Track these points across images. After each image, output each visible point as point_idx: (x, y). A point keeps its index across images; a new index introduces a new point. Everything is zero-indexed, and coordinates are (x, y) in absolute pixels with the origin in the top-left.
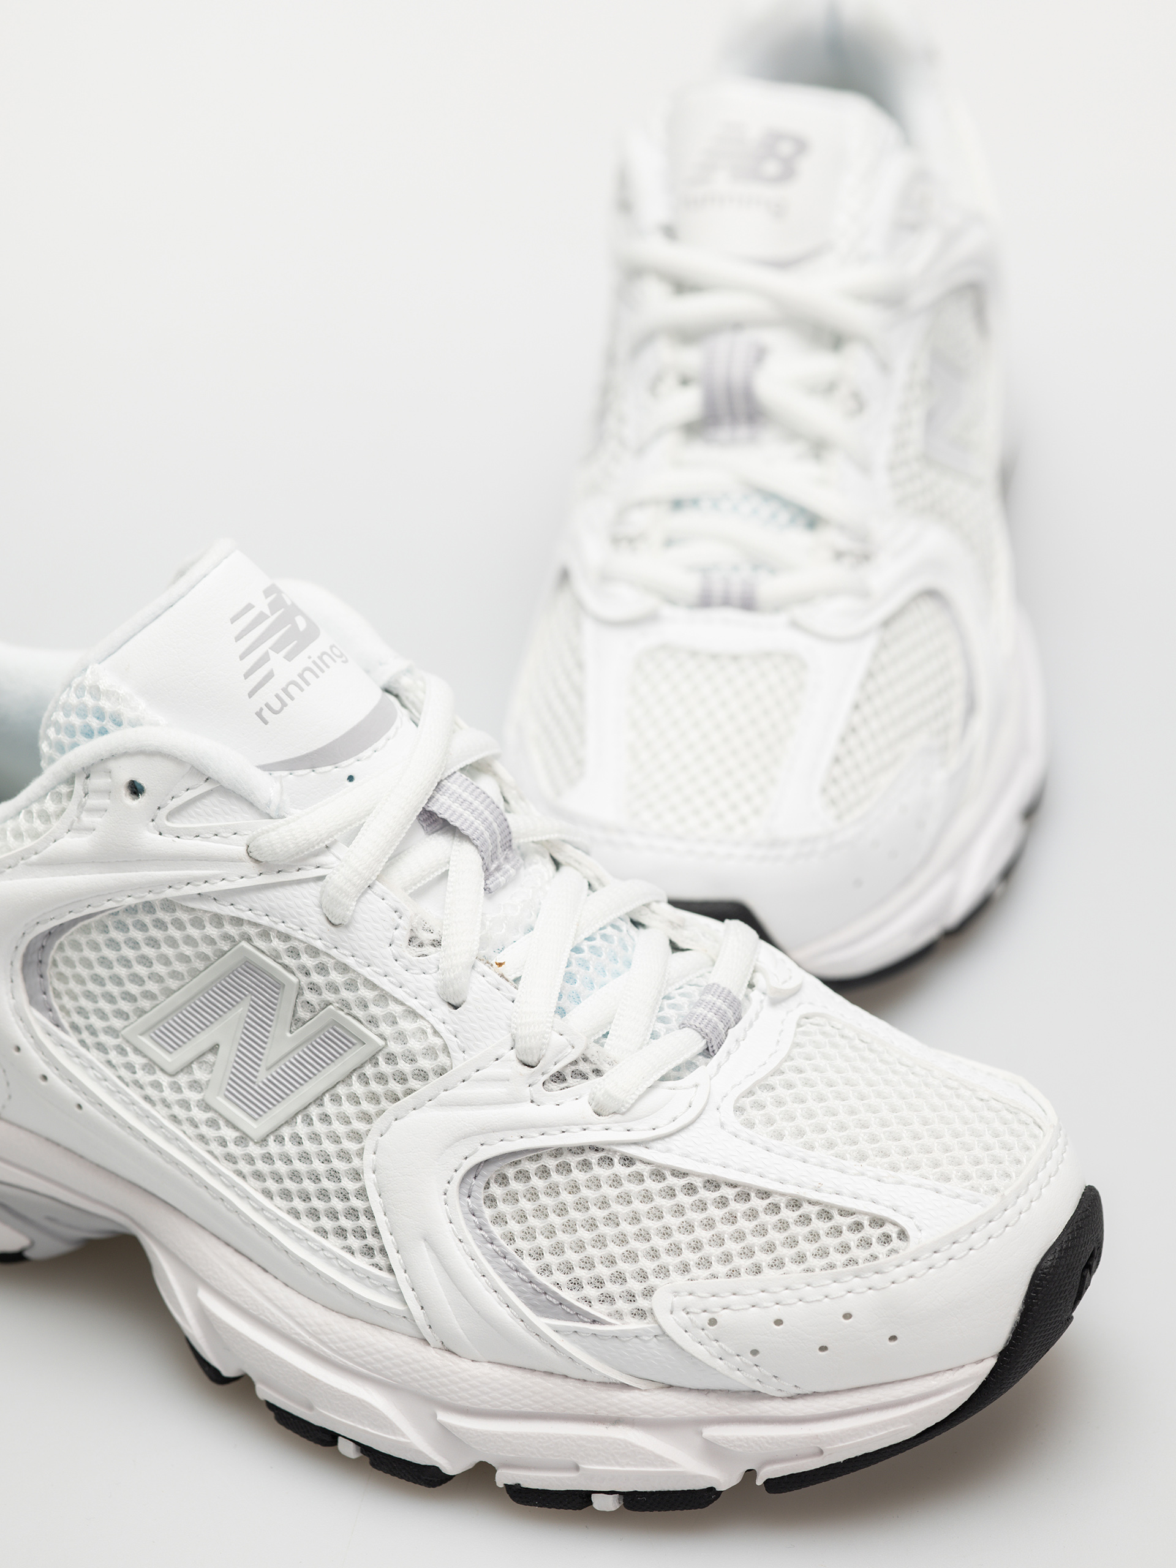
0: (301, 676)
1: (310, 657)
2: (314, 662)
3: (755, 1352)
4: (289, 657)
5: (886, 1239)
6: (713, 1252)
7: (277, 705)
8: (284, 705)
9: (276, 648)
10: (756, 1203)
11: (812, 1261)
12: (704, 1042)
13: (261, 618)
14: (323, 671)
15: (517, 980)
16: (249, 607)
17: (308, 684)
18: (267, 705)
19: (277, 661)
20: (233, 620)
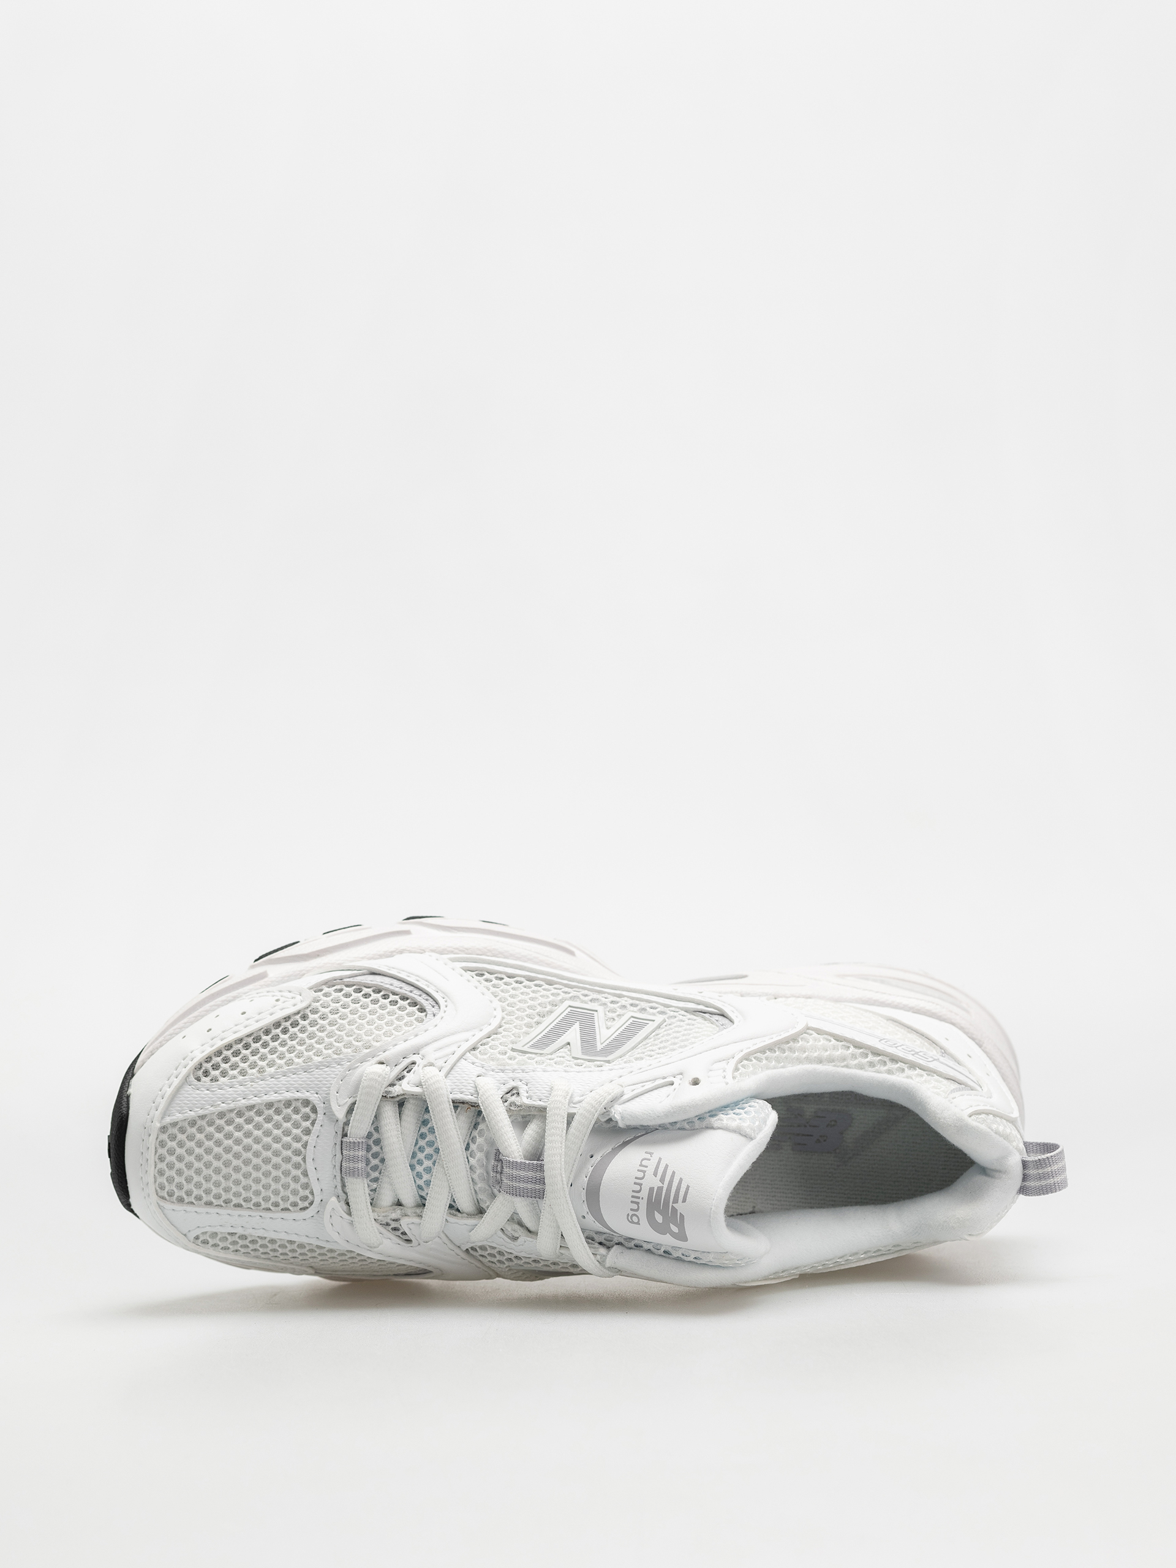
2: (639, 1198)
4: (652, 1190)
7: (645, 1162)
9: (660, 1189)
12: (349, 1138)
13: (676, 1200)
14: (633, 1197)
15: (456, 1108)
18: (650, 1159)
19: (657, 1185)
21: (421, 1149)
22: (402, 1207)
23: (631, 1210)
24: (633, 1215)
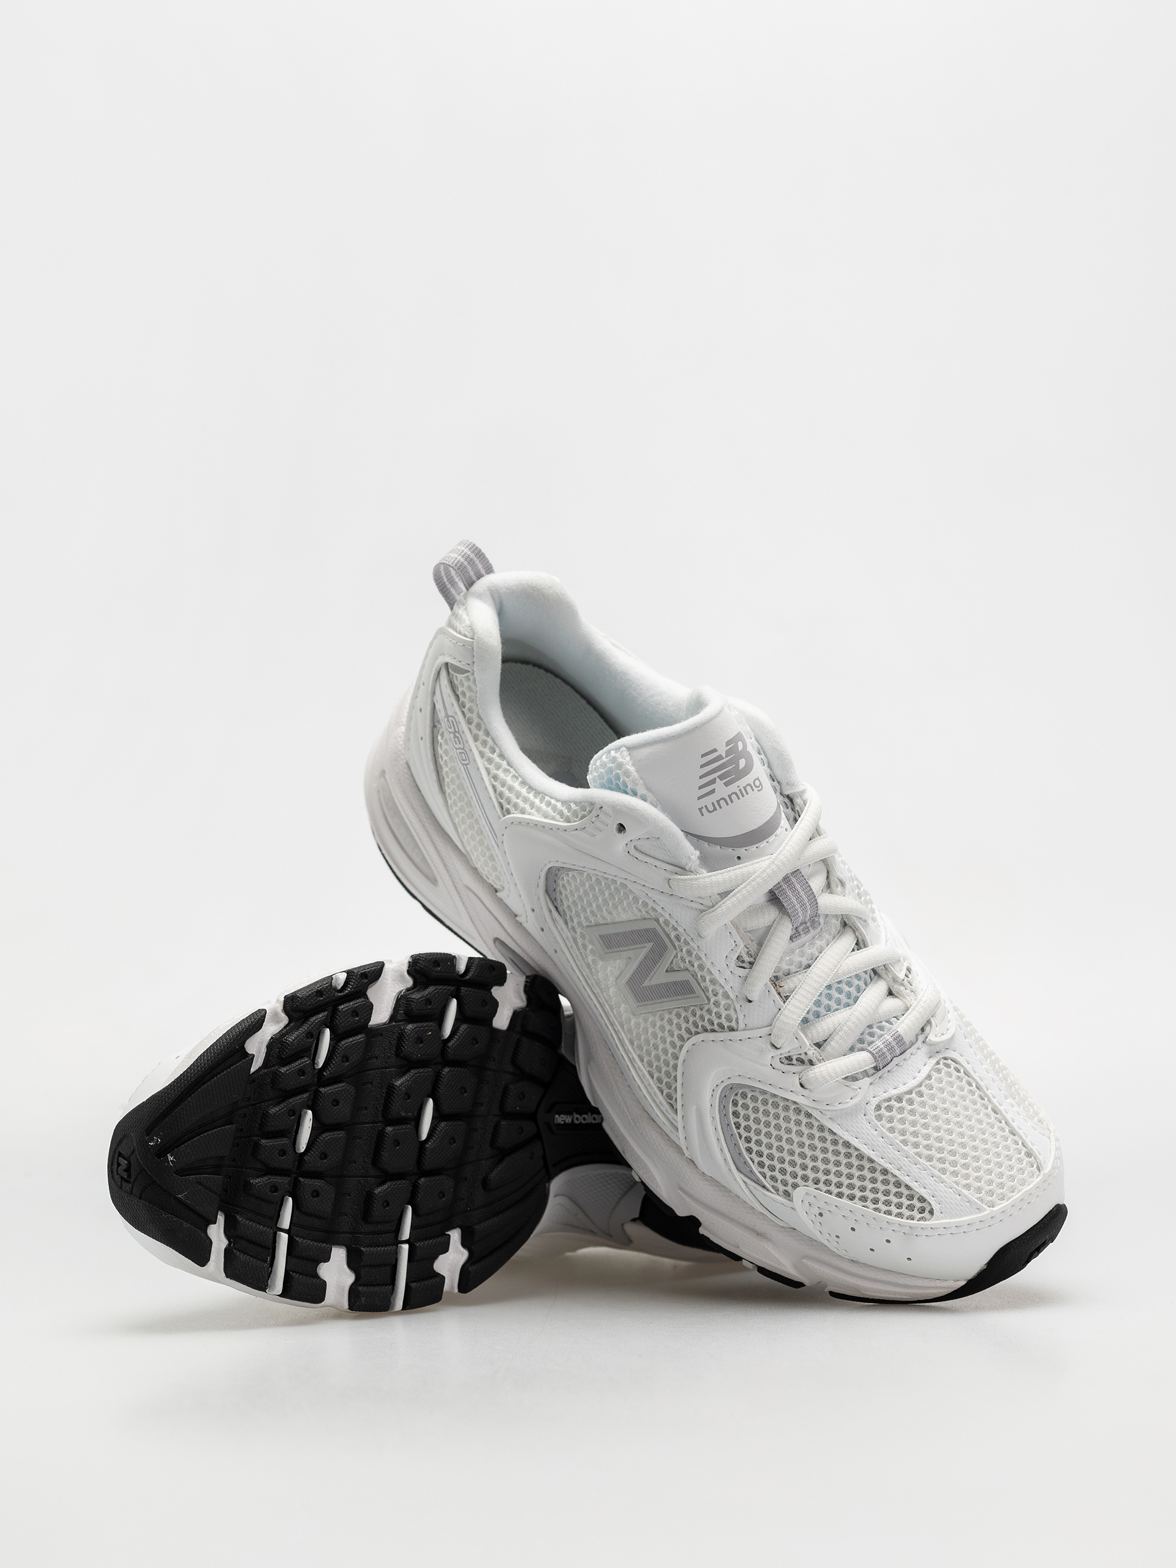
0: (730, 796)
1: (738, 787)
2: (740, 790)
3: (838, 1237)
4: (726, 784)
5: (922, 1210)
6: (834, 1179)
7: (711, 808)
8: (715, 809)
9: (721, 777)
10: (865, 1163)
11: (880, 1205)
12: (875, 1063)
13: (720, 758)
14: (743, 796)
15: (787, 997)
16: (715, 750)
17: (732, 802)
18: (706, 806)
19: (719, 784)
20: (703, 756)
21: (838, 1002)
22: (891, 987)
23: (753, 790)
24: (756, 787)
